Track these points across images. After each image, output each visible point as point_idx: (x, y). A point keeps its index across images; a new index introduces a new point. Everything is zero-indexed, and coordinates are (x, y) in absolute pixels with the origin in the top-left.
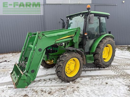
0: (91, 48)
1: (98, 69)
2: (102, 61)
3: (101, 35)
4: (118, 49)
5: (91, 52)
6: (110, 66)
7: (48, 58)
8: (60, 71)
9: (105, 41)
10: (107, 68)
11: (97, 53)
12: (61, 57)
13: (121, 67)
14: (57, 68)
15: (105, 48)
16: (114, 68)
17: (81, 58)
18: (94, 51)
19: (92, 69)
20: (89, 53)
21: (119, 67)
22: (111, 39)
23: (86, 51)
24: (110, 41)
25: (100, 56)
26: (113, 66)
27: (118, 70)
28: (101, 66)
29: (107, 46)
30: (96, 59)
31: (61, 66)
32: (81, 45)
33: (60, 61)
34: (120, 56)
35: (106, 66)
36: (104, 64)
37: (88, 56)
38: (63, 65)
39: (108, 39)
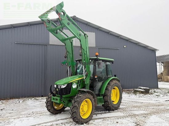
0: (100, 90)
1: (107, 112)
2: (111, 104)
3: (108, 78)
4: (125, 93)
5: (101, 94)
6: (119, 109)
7: (61, 101)
8: (75, 112)
9: (112, 83)
10: (116, 111)
11: (106, 95)
12: (76, 98)
13: (129, 109)
14: (73, 109)
15: (113, 91)
16: (123, 110)
17: (94, 99)
18: (103, 93)
19: (102, 112)
20: (99, 95)
21: (127, 109)
22: (117, 82)
23: (96, 93)
24: (116, 83)
25: (109, 98)
26: (121, 109)
27: (126, 112)
28: (111, 108)
29: (114, 89)
30: (106, 102)
31: (76, 106)
32: (92, 87)
33: (75, 102)
34: (127, 100)
35: (115, 108)
36: (113, 107)
37: (99, 97)
38: (78, 105)
39: (114, 82)
